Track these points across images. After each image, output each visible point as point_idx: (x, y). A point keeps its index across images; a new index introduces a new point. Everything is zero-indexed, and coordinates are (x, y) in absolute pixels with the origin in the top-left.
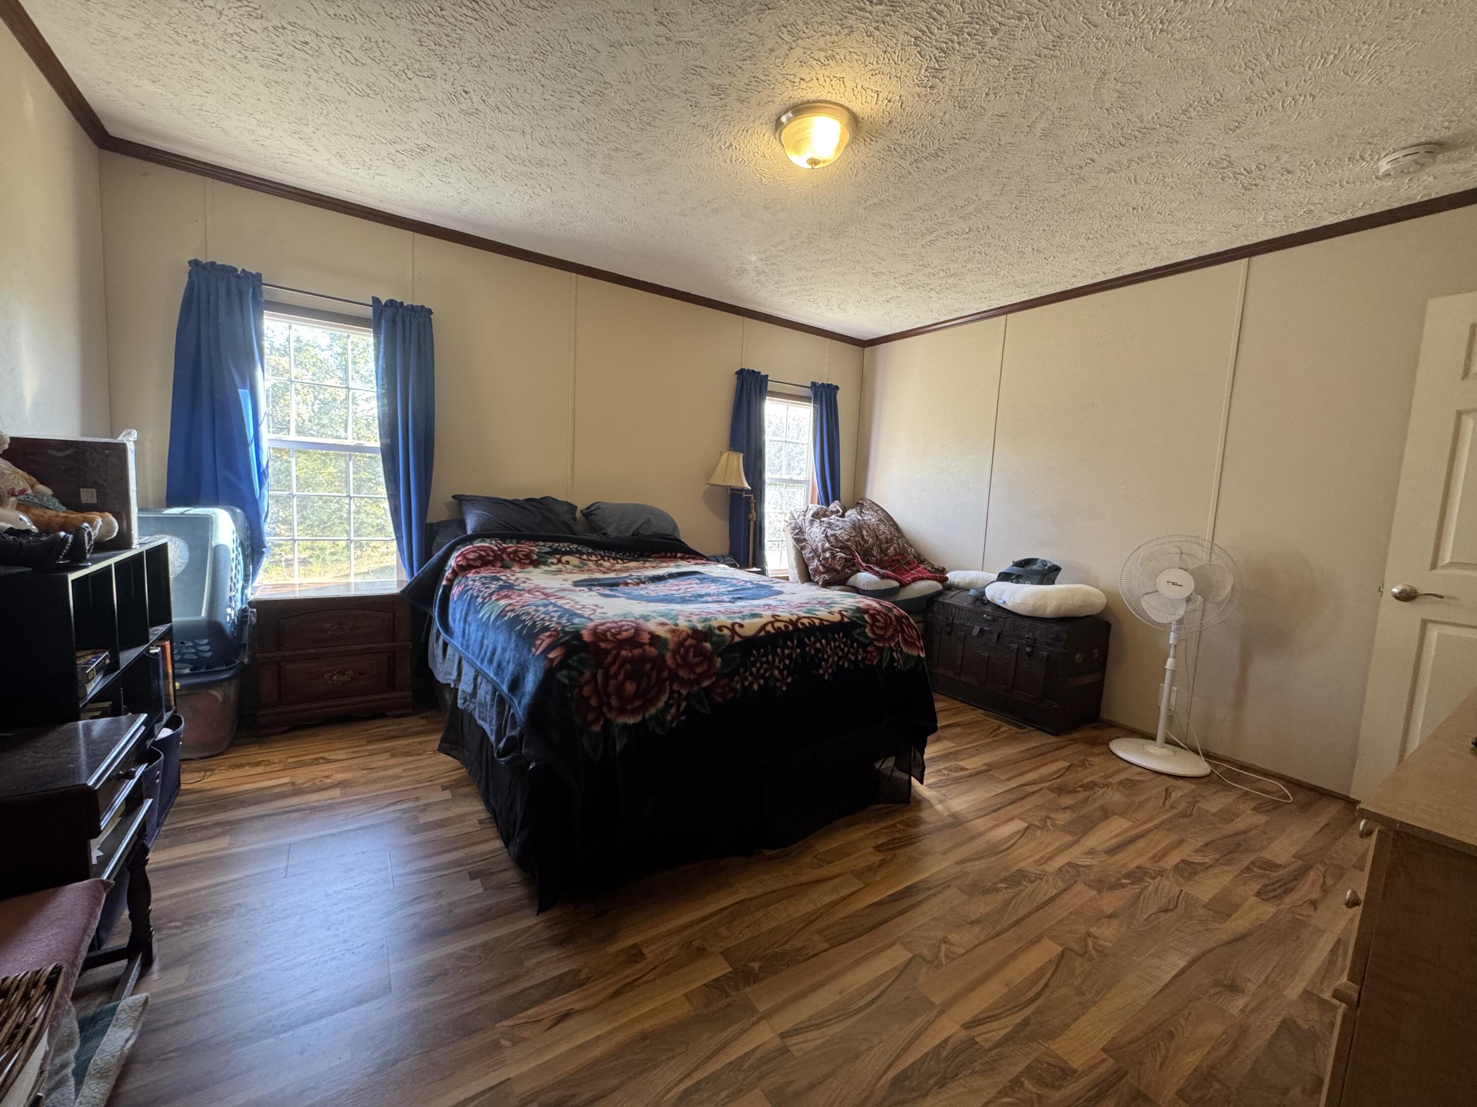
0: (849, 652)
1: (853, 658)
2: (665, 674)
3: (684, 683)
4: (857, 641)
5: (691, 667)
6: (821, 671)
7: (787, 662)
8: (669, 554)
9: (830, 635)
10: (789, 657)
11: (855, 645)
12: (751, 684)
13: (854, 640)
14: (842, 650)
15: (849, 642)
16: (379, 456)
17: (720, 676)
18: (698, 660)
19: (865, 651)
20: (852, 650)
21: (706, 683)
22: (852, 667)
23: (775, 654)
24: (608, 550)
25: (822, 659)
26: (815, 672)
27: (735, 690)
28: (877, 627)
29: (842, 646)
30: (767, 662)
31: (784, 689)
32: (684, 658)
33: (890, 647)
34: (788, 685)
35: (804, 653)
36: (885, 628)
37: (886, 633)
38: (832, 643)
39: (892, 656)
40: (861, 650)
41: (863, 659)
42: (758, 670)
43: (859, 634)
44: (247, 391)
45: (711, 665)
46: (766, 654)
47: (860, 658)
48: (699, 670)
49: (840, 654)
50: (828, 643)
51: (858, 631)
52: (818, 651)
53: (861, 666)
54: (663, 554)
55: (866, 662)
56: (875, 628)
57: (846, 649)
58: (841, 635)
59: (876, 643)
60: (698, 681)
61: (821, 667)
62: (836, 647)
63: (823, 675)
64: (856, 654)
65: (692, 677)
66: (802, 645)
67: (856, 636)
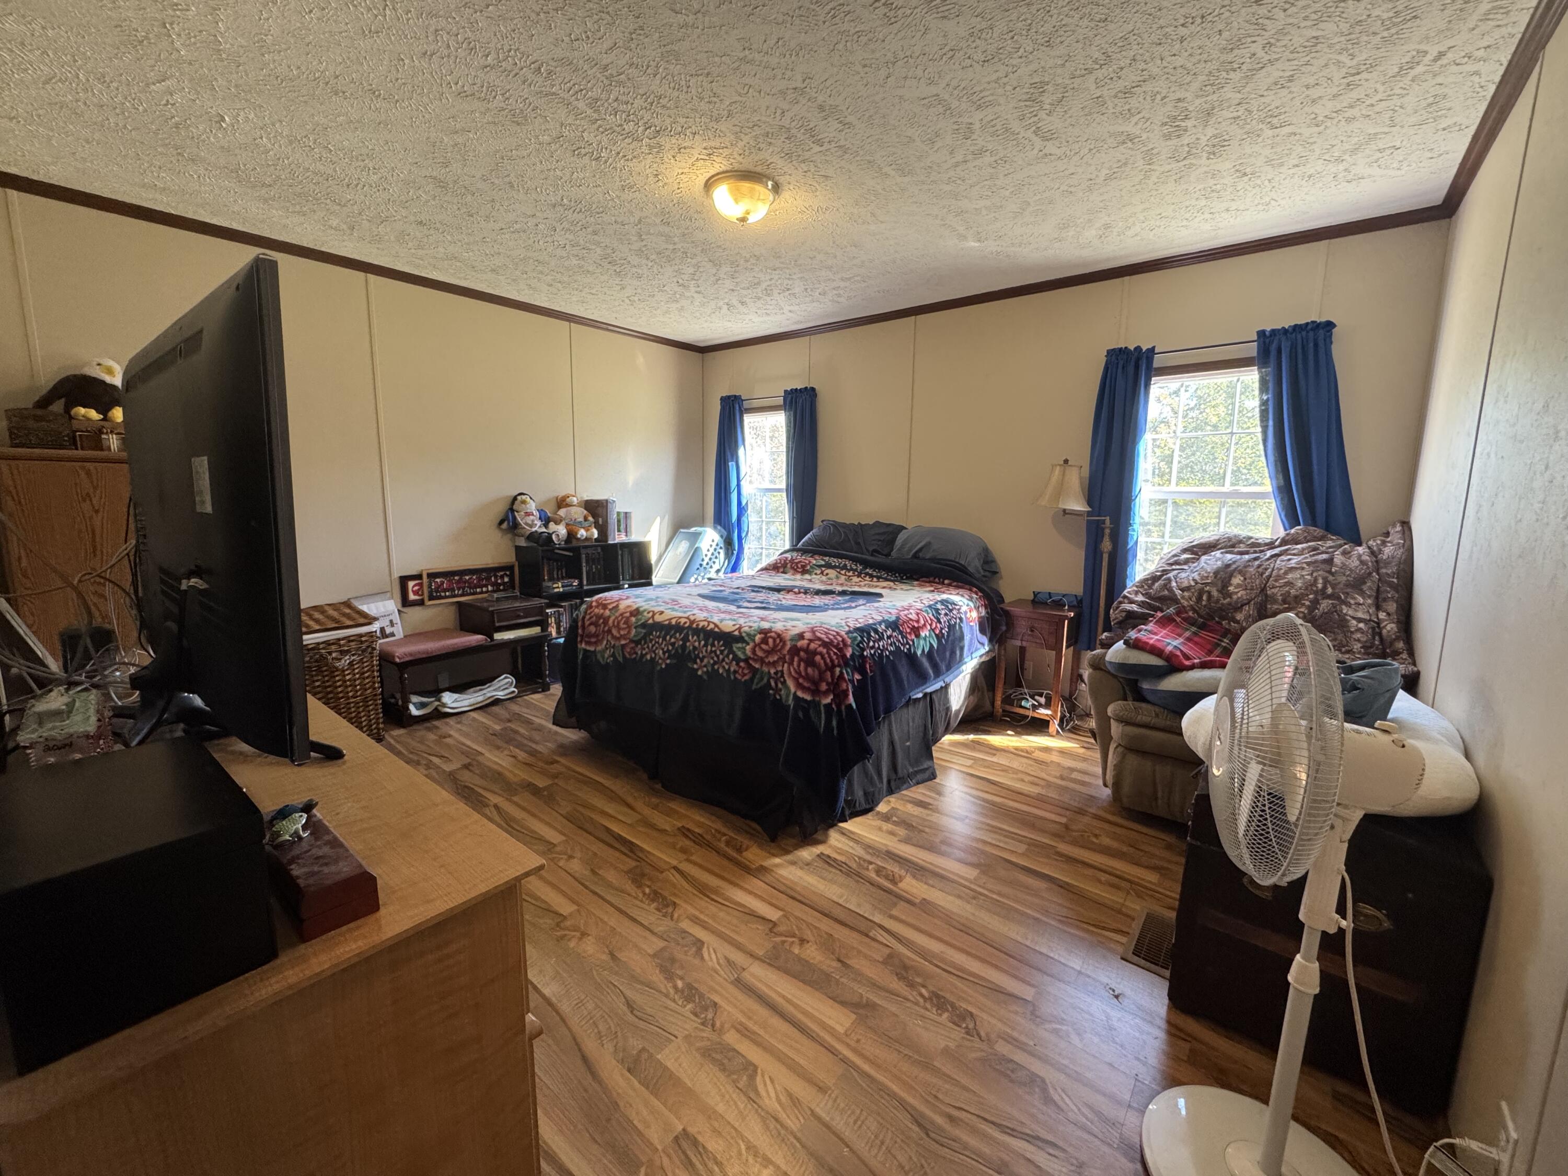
0: (723, 660)
1: (727, 667)
2: (606, 628)
3: (614, 637)
4: (734, 653)
5: (619, 629)
6: (695, 666)
7: (670, 648)
8: (937, 580)
9: (711, 640)
10: (673, 644)
11: (731, 656)
12: (646, 654)
13: (731, 651)
14: (718, 657)
15: (726, 652)
16: (784, 494)
17: (632, 641)
18: (625, 626)
19: (737, 664)
20: (726, 659)
21: (623, 642)
22: (725, 675)
23: (664, 639)
24: (879, 570)
25: (697, 656)
26: (690, 665)
27: (636, 653)
28: (761, 648)
29: (718, 652)
30: (658, 643)
31: (663, 666)
32: (618, 623)
33: (769, 672)
34: (666, 664)
35: (684, 647)
36: (769, 653)
37: (767, 657)
38: (709, 647)
39: (769, 681)
40: (734, 663)
41: (735, 672)
42: (653, 646)
43: (739, 648)
44: (734, 463)
45: (629, 632)
46: (659, 637)
47: (732, 669)
48: (622, 633)
49: (716, 659)
50: (706, 645)
51: (740, 645)
52: (695, 648)
53: (732, 677)
54: (931, 579)
55: (737, 676)
56: (757, 649)
57: (721, 657)
58: (721, 643)
59: (751, 662)
60: (618, 639)
61: (696, 663)
62: (711, 651)
63: (697, 670)
64: (730, 664)
65: (618, 635)
66: (685, 639)
67: (735, 649)
